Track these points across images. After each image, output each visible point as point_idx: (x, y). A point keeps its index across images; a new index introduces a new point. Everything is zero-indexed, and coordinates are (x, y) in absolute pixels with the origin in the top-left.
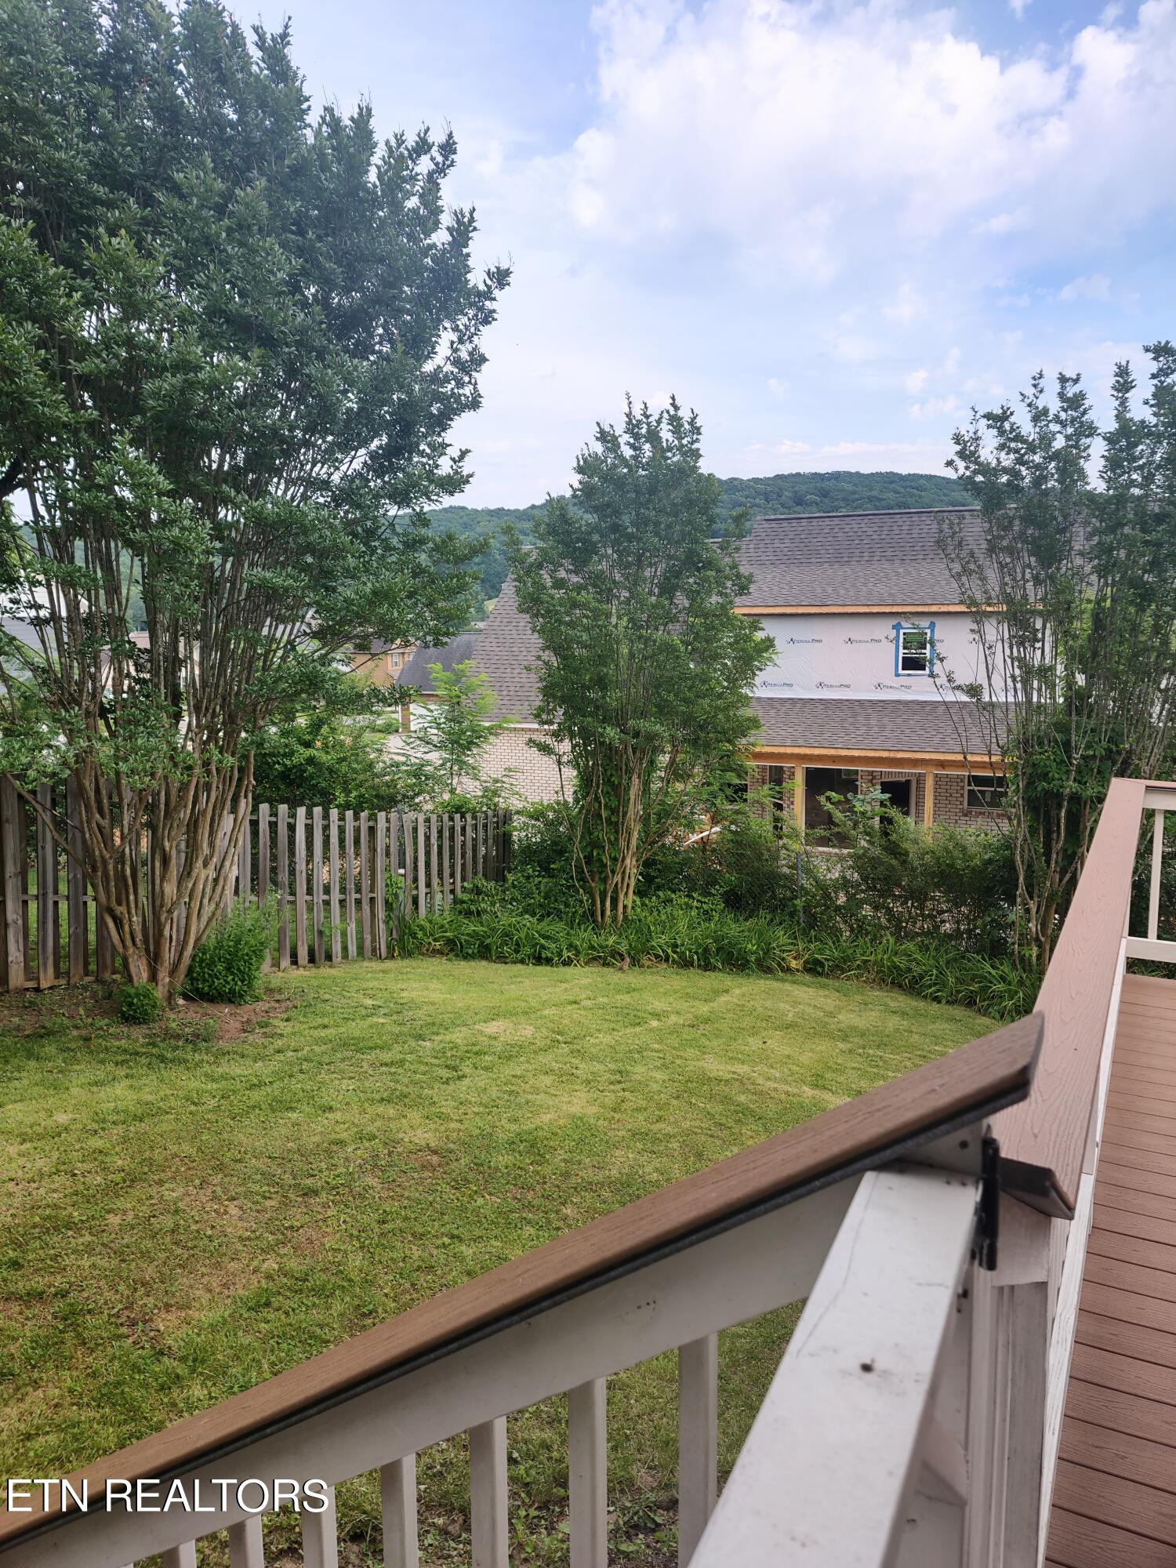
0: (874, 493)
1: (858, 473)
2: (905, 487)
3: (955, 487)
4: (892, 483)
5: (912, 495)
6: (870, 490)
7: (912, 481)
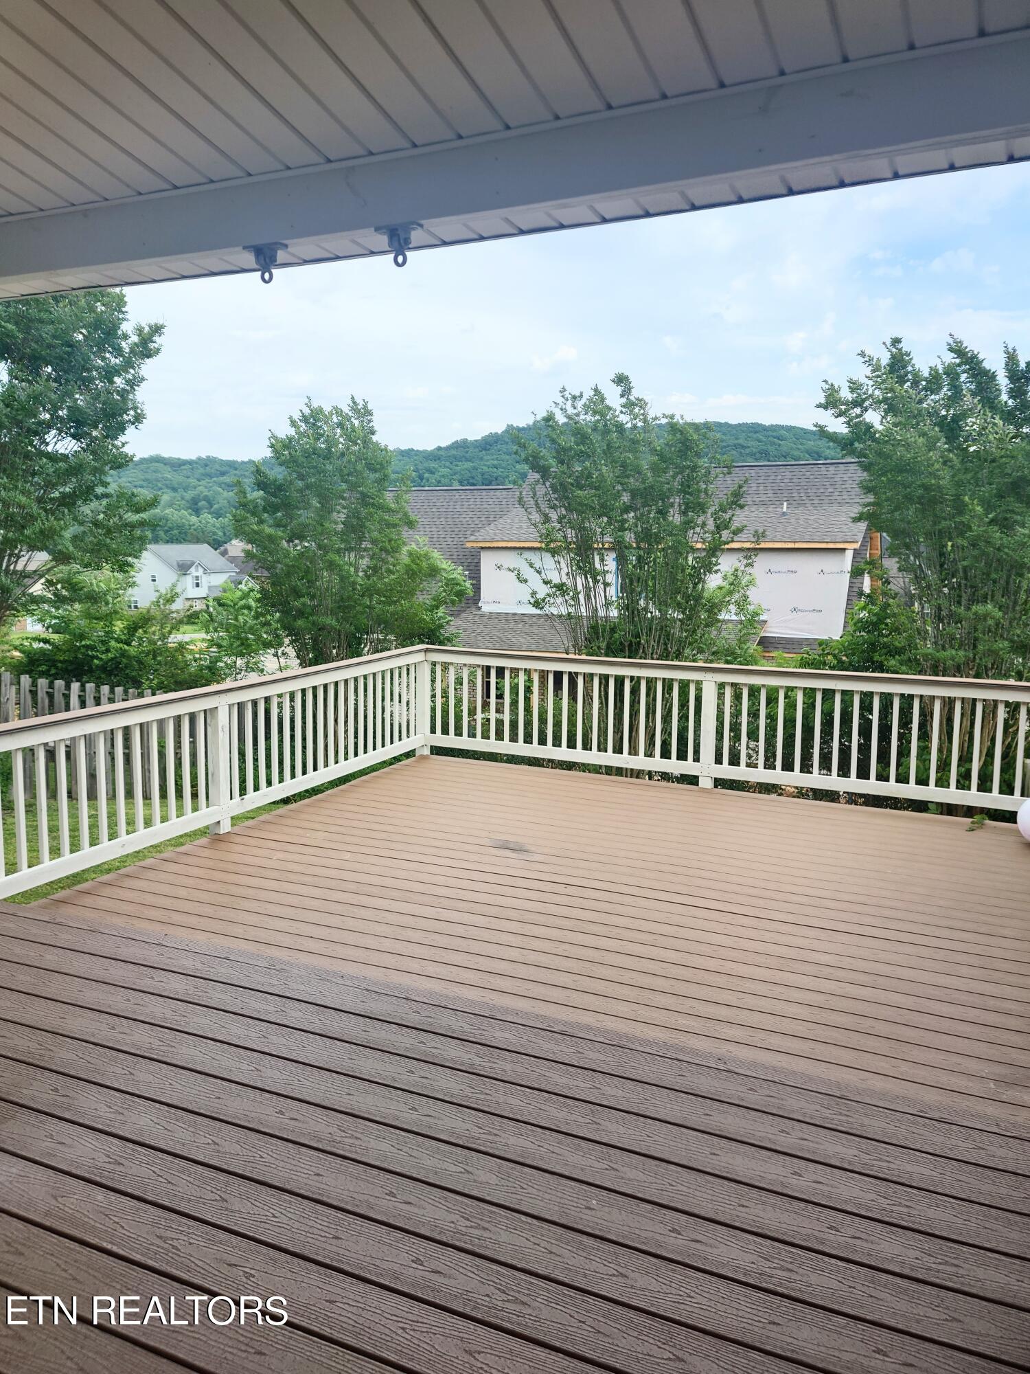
0: (741, 441)
1: (726, 424)
2: (767, 437)
3: (812, 437)
4: (756, 432)
5: (773, 444)
6: (737, 439)
7: (775, 431)
